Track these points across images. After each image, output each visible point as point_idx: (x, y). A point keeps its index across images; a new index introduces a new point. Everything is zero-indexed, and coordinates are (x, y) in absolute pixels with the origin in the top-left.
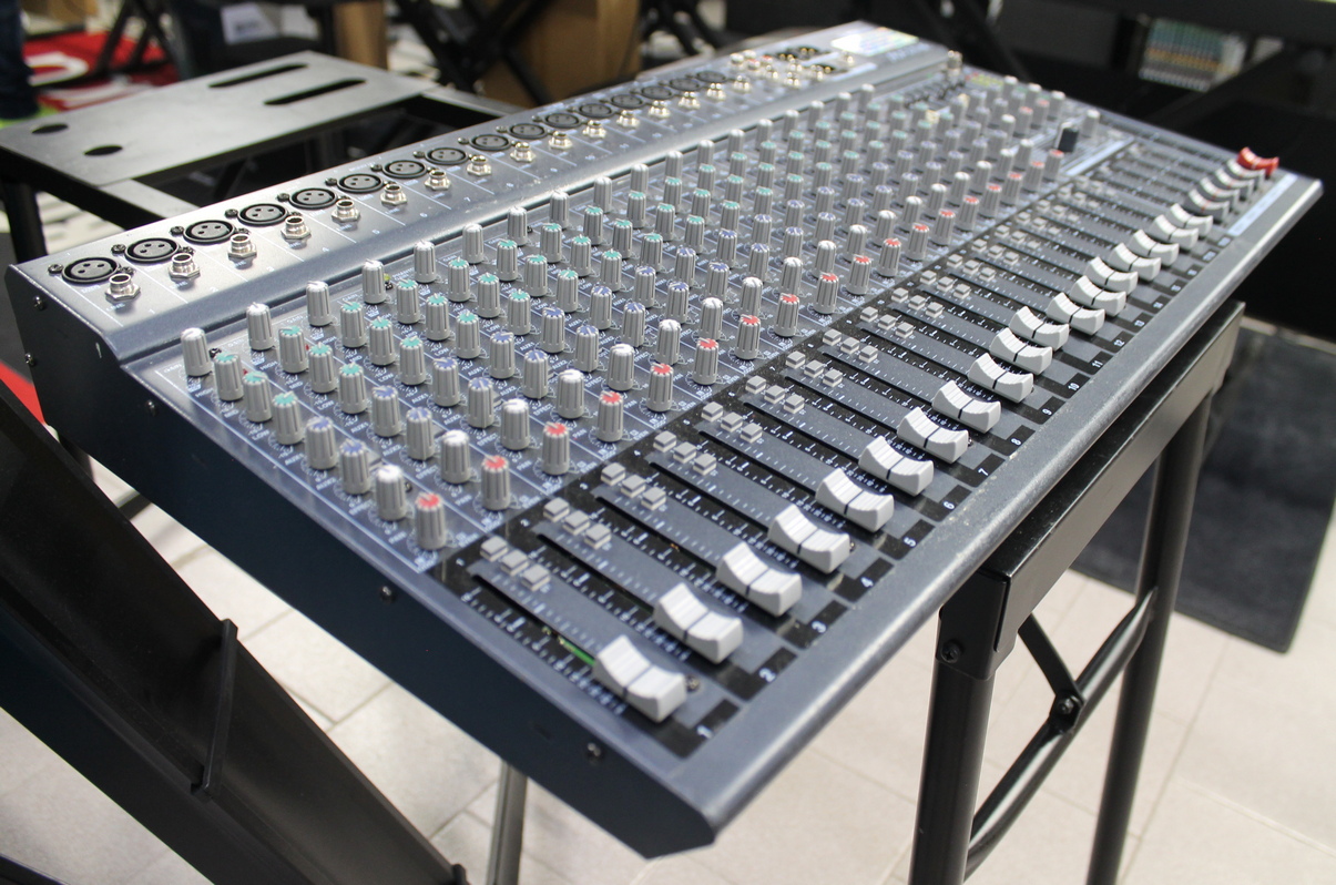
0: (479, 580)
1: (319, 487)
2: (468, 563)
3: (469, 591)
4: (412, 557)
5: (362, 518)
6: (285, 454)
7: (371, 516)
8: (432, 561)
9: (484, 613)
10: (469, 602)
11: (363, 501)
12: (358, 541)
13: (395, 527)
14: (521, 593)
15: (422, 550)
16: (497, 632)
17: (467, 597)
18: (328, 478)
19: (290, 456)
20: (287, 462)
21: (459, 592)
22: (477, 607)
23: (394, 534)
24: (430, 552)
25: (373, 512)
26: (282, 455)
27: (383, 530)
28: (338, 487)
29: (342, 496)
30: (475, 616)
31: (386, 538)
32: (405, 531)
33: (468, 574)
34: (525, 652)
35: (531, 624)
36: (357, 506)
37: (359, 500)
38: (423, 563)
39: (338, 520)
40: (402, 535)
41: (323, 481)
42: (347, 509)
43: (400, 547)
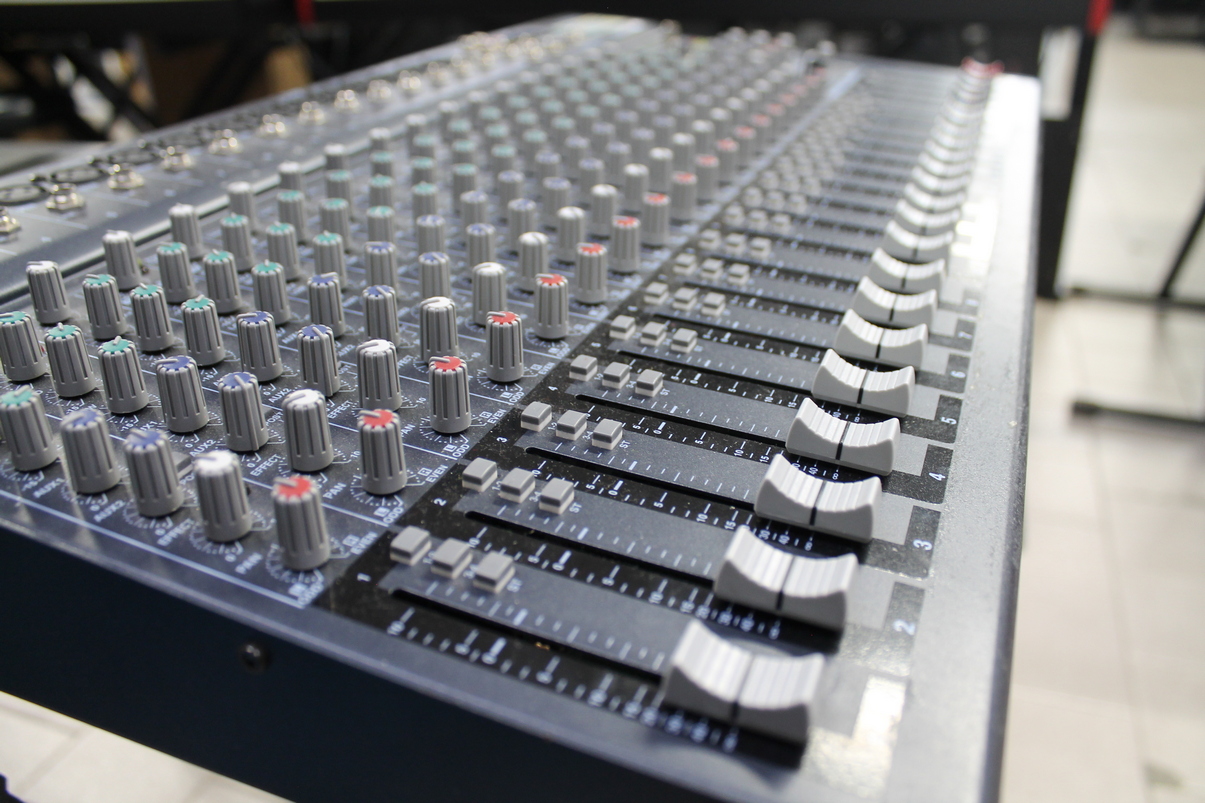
0: (403, 597)
1: (98, 518)
2: (376, 577)
3: (397, 618)
4: (284, 588)
5: (180, 546)
6: (33, 483)
7: (195, 542)
8: (317, 585)
9: (435, 645)
10: (403, 634)
11: (176, 524)
12: (186, 584)
13: (239, 548)
14: (481, 601)
15: (296, 572)
16: (466, 669)
17: (396, 628)
18: (111, 502)
19: (41, 485)
20: (38, 494)
21: (382, 624)
22: (418, 639)
23: (240, 560)
24: (309, 572)
25: (197, 536)
26: (27, 486)
27: (221, 557)
28: (130, 511)
29: (140, 523)
30: (421, 654)
31: (230, 569)
32: (259, 552)
33: (382, 592)
34: (530, 690)
35: (518, 644)
36: (169, 533)
37: (170, 522)
38: (303, 593)
39: (141, 559)
40: (255, 559)
41: (102, 509)
42: (153, 540)
43: (258, 575)
